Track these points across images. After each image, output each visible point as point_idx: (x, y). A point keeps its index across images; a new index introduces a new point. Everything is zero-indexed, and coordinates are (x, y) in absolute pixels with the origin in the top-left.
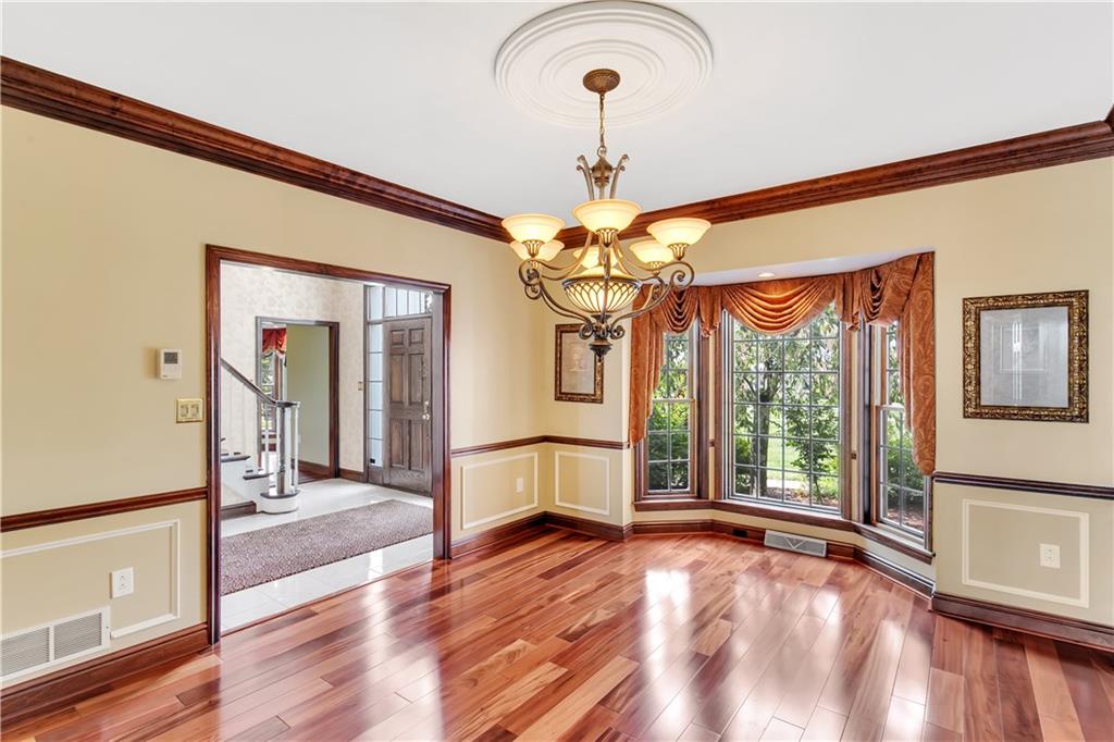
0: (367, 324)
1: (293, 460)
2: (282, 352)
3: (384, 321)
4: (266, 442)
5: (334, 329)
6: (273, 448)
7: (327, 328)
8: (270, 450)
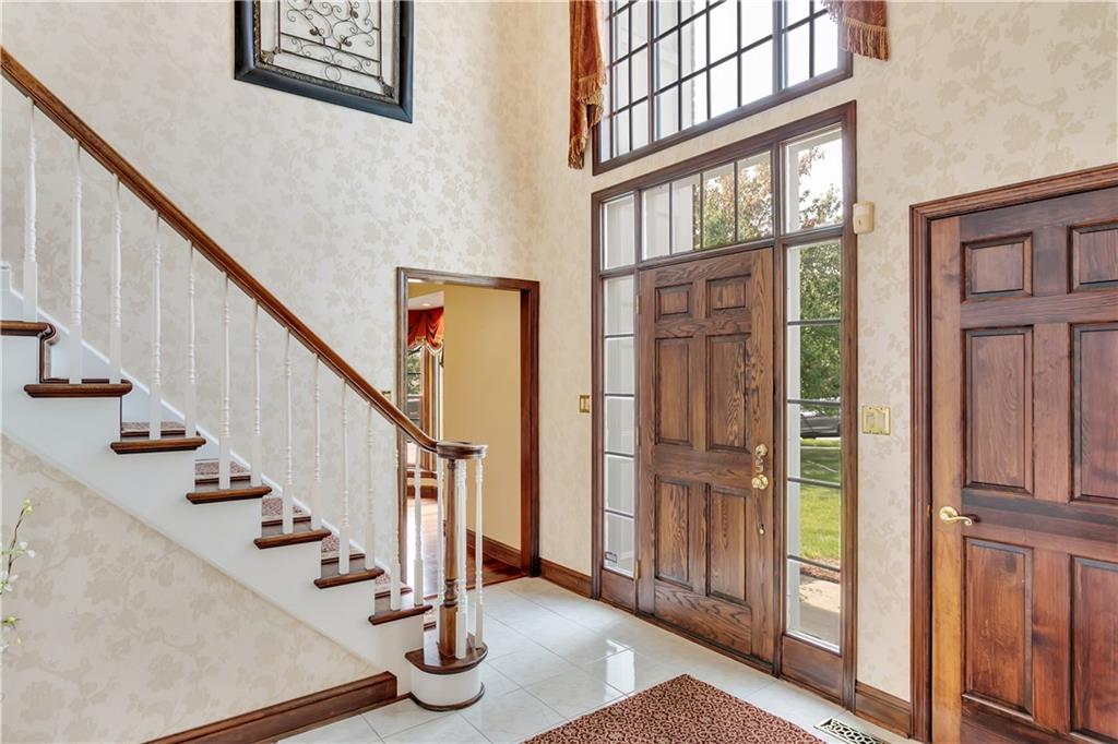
0: (599, 277)
1: (471, 536)
2: (435, 345)
3: (641, 269)
4: (417, 482)
5: (529, 294)
6: (429, 493)
7: (518, 294)
8: (424, 496)
